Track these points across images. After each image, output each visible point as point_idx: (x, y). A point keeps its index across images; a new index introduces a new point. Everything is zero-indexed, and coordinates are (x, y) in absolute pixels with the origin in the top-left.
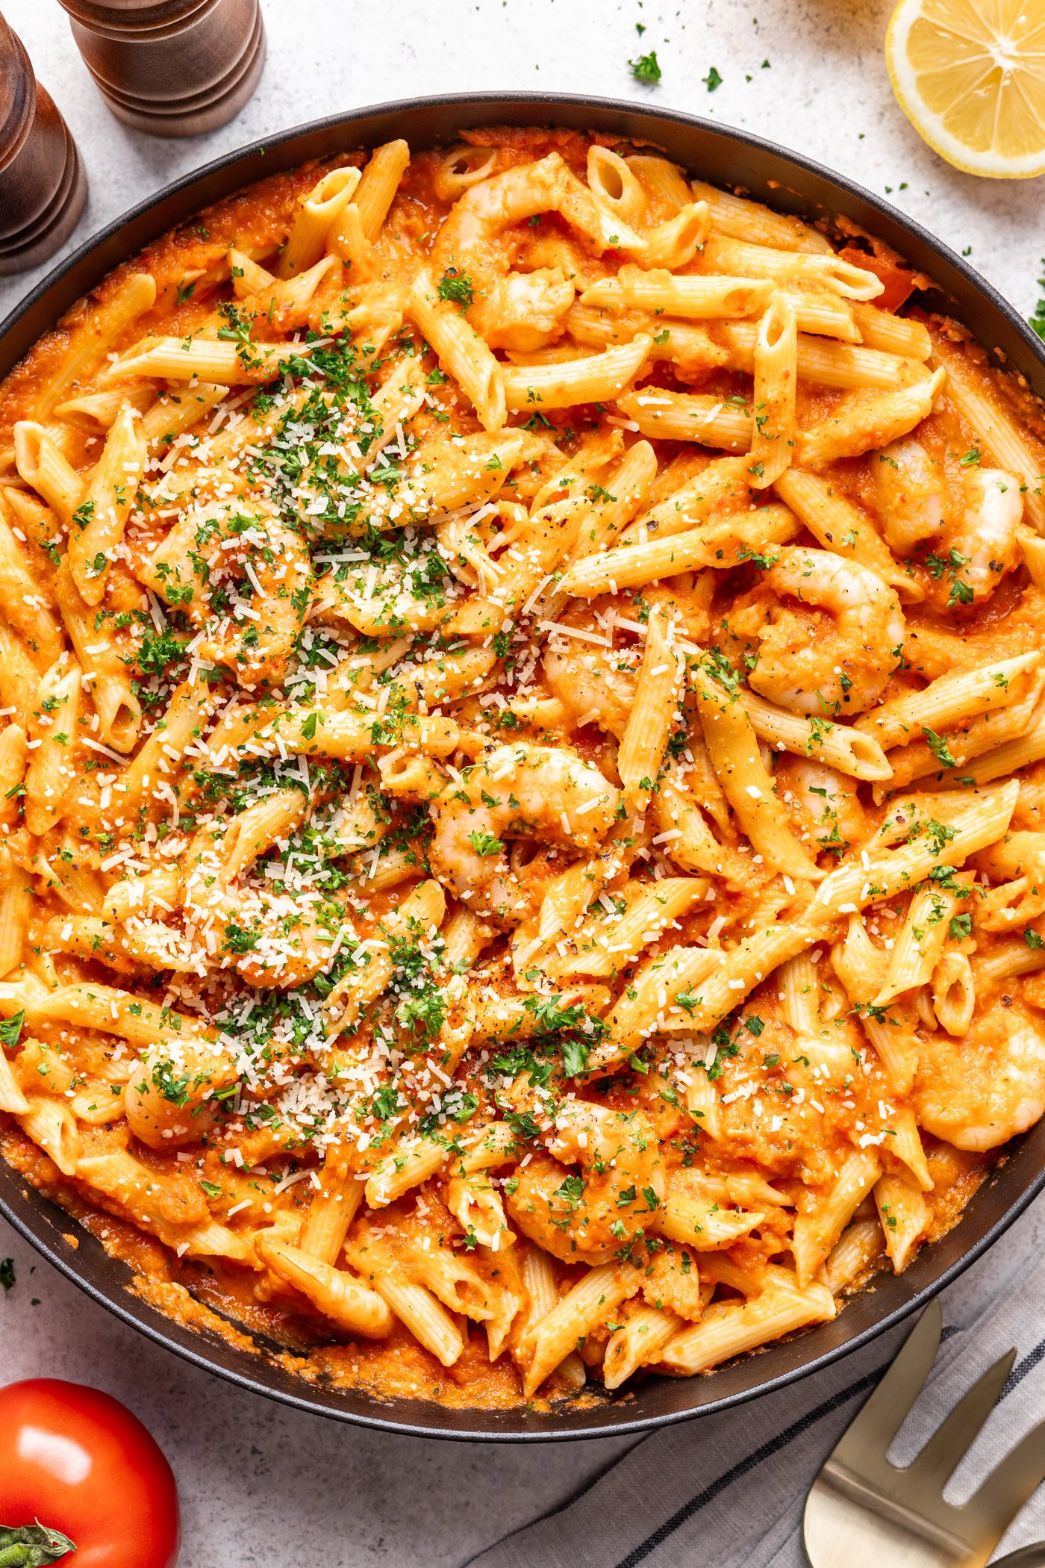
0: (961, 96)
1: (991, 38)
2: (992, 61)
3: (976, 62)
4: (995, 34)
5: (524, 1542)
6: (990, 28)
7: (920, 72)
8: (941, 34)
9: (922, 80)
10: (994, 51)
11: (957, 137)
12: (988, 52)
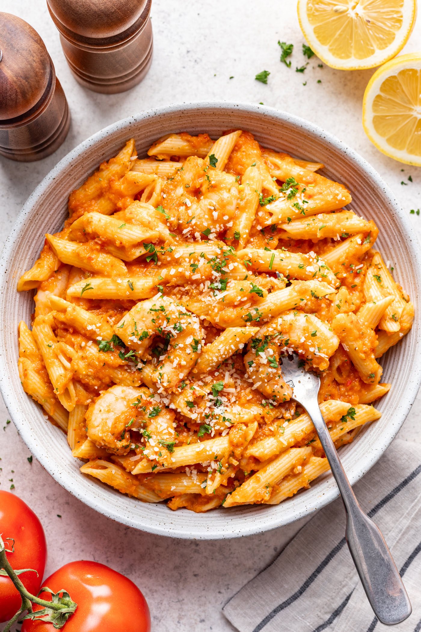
0: (409, 139)
1: (410, 109)
2: (416, 118)
3: (409, 122)
4: (412, 107)
5: (254, 586)
6: (407, 106)
7: (386, 138)
8: (387, 118)
9: (389, 141)
10: (415, 114)
11: (416, 155)
12: (412, 115)
